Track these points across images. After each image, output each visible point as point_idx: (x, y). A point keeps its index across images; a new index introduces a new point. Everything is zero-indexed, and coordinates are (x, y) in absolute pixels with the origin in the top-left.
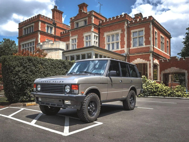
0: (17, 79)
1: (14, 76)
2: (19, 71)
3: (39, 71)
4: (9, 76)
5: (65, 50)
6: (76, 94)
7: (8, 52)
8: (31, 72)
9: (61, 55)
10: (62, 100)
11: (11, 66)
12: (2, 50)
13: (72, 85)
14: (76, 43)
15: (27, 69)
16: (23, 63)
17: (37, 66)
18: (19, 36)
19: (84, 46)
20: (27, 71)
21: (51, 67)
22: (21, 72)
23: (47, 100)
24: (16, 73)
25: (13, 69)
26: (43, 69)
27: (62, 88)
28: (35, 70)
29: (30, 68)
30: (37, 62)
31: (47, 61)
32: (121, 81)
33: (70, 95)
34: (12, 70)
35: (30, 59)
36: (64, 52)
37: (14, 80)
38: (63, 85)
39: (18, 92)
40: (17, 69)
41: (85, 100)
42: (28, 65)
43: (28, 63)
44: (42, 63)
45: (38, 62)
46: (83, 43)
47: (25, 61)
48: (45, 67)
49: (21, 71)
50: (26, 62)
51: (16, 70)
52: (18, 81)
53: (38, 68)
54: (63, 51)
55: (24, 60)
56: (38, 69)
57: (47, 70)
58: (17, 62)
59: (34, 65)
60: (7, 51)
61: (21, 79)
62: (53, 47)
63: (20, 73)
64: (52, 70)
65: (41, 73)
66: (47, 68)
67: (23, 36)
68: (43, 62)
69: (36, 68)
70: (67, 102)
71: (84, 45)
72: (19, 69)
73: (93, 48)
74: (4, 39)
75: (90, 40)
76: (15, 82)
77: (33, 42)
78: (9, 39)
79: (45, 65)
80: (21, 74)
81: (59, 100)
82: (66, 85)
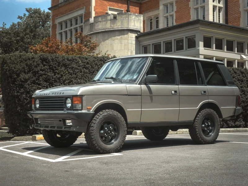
0: (22, 93)
1: (18, 88)
2: (26, 80)
3: (61, 79)
4: (11, 90)
5: (142, 31)
6: (78, 110)
7: (29, 40)
8: (46, 81)
9: (134, 42)
10: (62, 120)
11: (13, 73)
12: (18, 38)
13: (74, 98)
14: (174, 12)
15: (39, 77)
16: (32, 65)
17: (58, 70)
18: (52, 5)
19: (192, 18)
20: (39, 80)
21: (84, 72)
22: (29, 82)
23: (46, 121)
24: (21, 85)
25: (15, 76)
26: (68, 74)
27: (63, 102)
28: (54, 78)
29: (44, 74)
30: (57, 64)
31: (76, 60)
32: (175, 92)
33: (72, 112)
34: (15, 78)
35: (44, 58)
36: (140, 36)
37: (17, 96)
38: (63, 98)
39: (25, 118)
40: (23, 76)
41: (95, 120)
42: (41, 70)
43: (40, 66)
44: (67, 65)
45: (59, 63)
46: (189, 13)
47: (37, 62)
48: (72, 71)
49: (29, 79)
50: (37, 64)
51: (21, 79)
52: (24, 98)
53: (58, 74)
54: (137, 35)
55: (34, 61)
56: (58, 76)
57: (77, 77)
58: (23, 65)
59: (52, 69)
60: (29, 38)
61: (29, 94)
62: (116, 27)
63: (27, 83)
64: (87, 76)
65: (65, 83)
66: (76, 74)
67: (61, 3)
68: (68, 62)
69: (55, 75)
70: (69, 122)
71: (190, 16)
72: (26, 76)
73: (198, 25)
74: (27, 10)
75: (203, 5)
76: (19, 100)
77: (81, 16)
78: (39, 9)
79: (72, 68)
80: (29, 84)
81: (59, 120)
82: (67, 98)
